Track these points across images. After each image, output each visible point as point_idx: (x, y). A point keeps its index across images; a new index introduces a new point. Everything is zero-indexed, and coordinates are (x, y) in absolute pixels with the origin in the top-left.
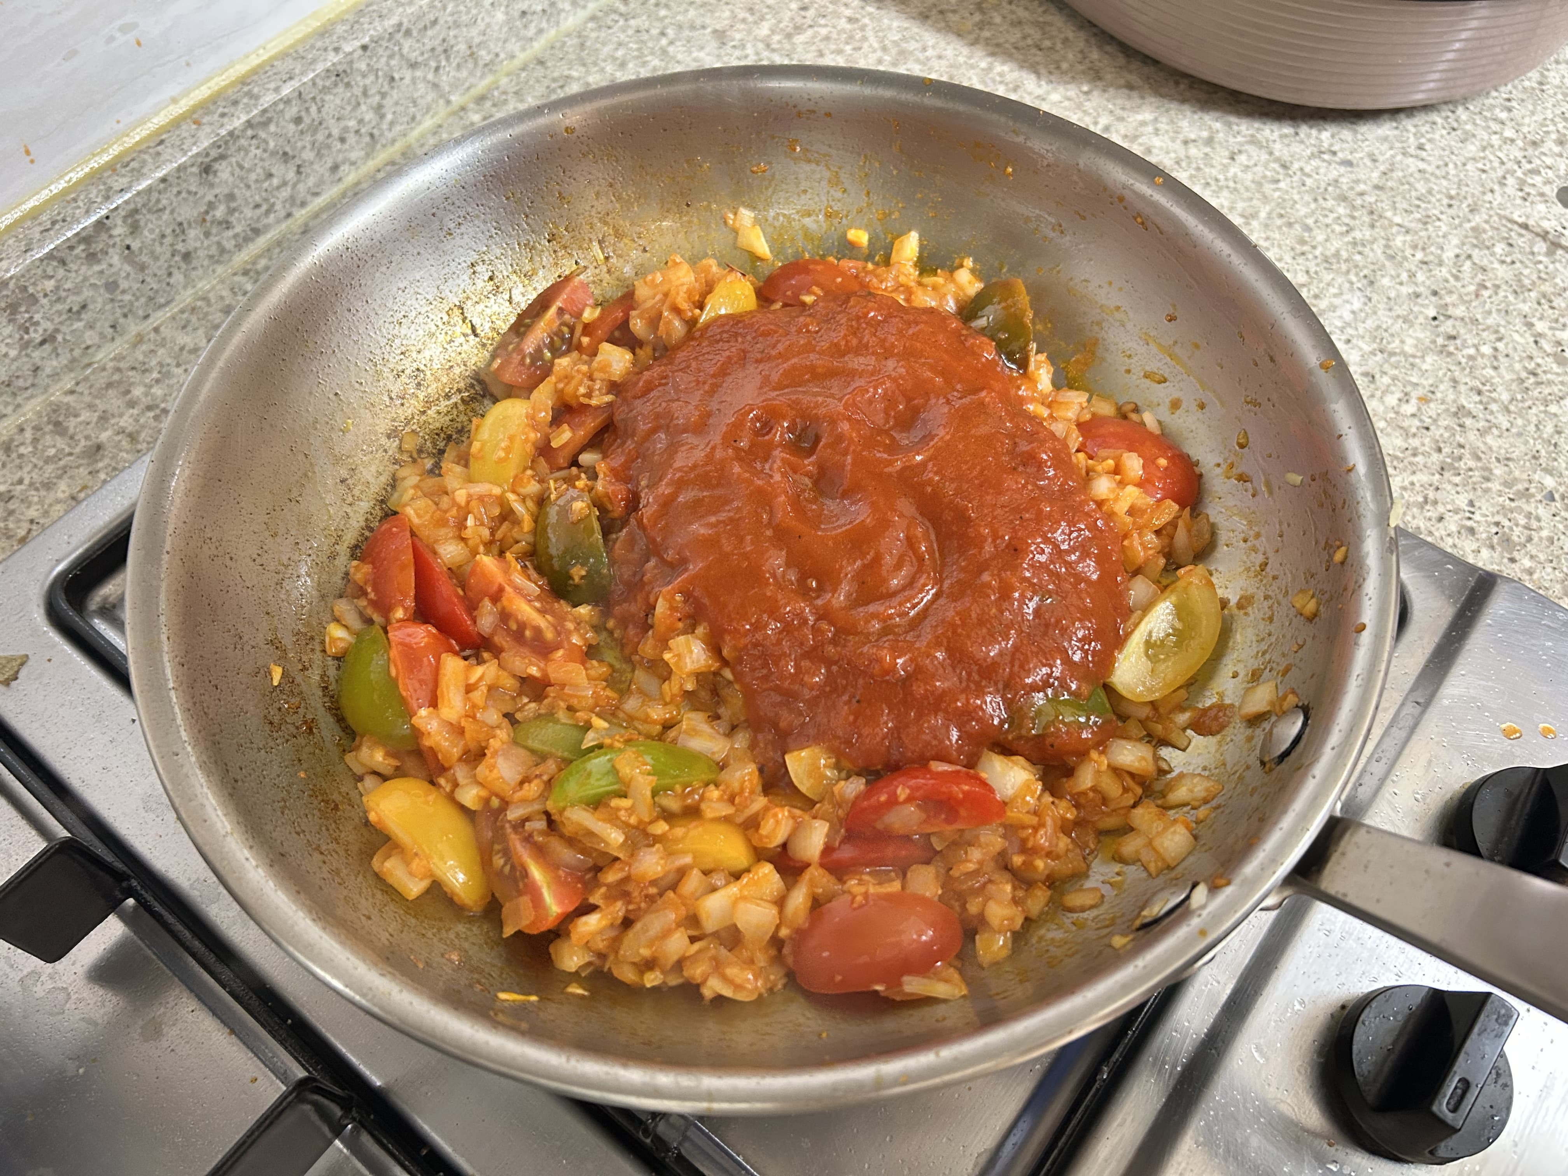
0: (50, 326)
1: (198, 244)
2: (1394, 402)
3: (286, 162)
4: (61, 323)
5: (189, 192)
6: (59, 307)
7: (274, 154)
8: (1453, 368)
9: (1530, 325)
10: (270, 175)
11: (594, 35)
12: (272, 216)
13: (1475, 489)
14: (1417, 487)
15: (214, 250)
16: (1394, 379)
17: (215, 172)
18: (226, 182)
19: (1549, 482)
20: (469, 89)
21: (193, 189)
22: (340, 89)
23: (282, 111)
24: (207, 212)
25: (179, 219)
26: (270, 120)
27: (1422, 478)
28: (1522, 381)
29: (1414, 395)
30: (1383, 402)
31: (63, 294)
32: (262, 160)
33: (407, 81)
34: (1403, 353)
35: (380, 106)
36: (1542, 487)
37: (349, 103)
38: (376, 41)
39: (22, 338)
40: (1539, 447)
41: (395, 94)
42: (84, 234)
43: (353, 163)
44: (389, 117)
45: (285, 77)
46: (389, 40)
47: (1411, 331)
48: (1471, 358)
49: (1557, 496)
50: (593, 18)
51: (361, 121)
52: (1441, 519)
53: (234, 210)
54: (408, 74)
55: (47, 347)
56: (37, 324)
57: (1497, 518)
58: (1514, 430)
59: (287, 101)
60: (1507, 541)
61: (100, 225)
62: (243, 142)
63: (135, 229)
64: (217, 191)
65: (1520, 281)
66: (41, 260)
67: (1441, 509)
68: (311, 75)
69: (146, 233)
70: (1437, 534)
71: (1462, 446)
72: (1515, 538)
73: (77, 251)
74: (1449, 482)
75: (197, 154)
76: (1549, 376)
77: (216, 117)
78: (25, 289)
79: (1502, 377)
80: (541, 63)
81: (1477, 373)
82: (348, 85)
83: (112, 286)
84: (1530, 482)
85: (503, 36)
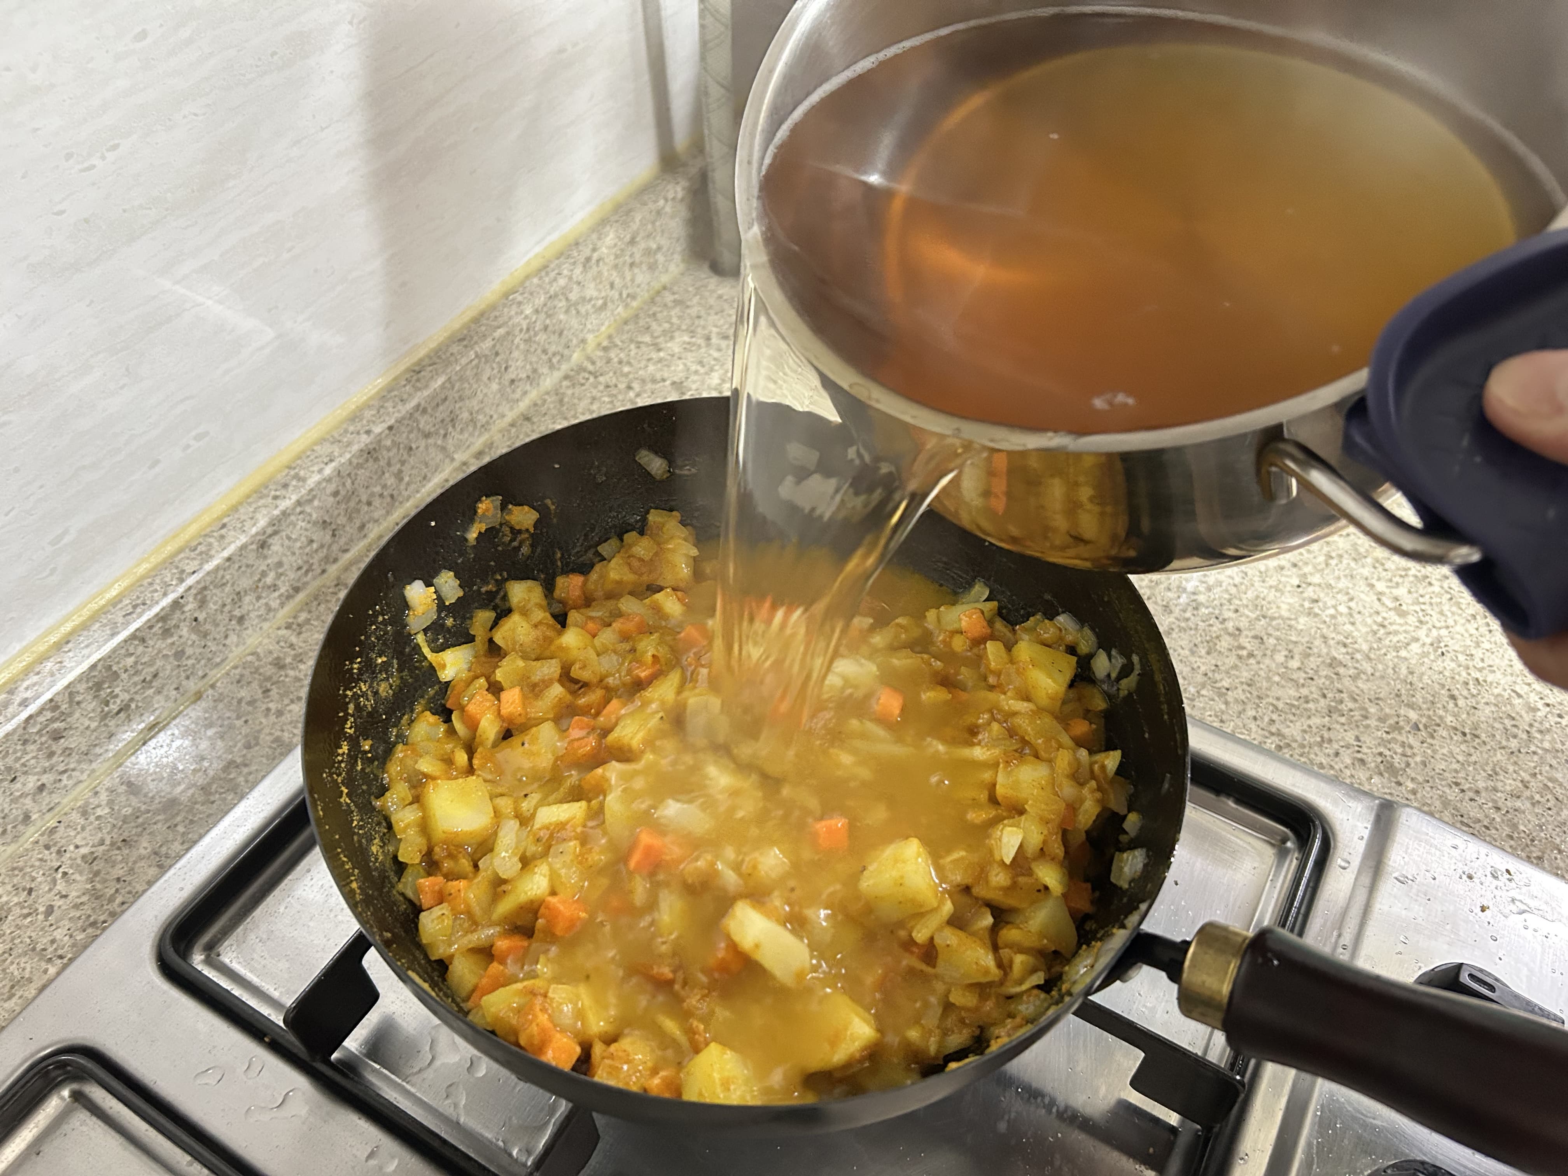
0: (126, 696)
1: (251, 608)
2: (1282, 659)
3: (324, 529)
4: (136, 693)
5: (248, 566)
6: (136, 679)
7: (315, 523)
8: (1322, 626)
9: (1372, 586)
10: (312, 541)
11: (570, 392)
12: (310, 574)
13: (1357, 726)
14: (1314, 730)
15: (262, 611)
16: (1278, 639)
17: (269, 546)
18: (277, 553)
19: (1413, 715)
20: (469, 446)
21: (250, 562)
22: (371, 463)
23: (324, 488)
24: (260, 580)
25: (238, 590)
26: (314, 497)
27: (1316, 721)
28: (1375, 633)
29: (1296, 651)
30: (1274, 660)
31: (140, 667)
32: (306, 530)
33: (421, 449)
34: (1281, 617)
35: (400, 471)
36: (1408, 721)
37: (376, 473)
38: (399, 421)
39: (103, 711)
40: (1399, 687)
41: (411, 460)
42: (162, 614)
43: (376, 521)
44: (407, 479)
45: (325, 460)
46: (410, 419)
47: (1283, 598)
48: (1333, 617)
49: (1421, 726)
50: (566, 377)
51: (384, 487)
52: (1337, 754)
53: (281, 574)
54: (423, 443)
55: (122, 715)
56: (117, 696)
57: (1382, 750)
58: (1377, 674)
59: (329, 480)
60: (1391, 769)
61: (176, 605)
62: (293, 518)
63: (202, 603)
64: (269, 561)
65: (1356, 550)
66: (125, 641)
67: (1336, 746)
68: (348, 456)
69: (211, 605)
70: (1337, 767)
71: (1341, 692)
72: (1397, 765)
73: (154, 630)
74: (1337, 722)
75: (257, 534)
76: (1395, 627)
77: (270, 500)
78: (110, 666)
79: (1359, 631)
80: (527, 419)
81: (1340, 628)
82: (376, 460)
83: (179, 654)
84: (1398, 716)
85: (496, 401)
